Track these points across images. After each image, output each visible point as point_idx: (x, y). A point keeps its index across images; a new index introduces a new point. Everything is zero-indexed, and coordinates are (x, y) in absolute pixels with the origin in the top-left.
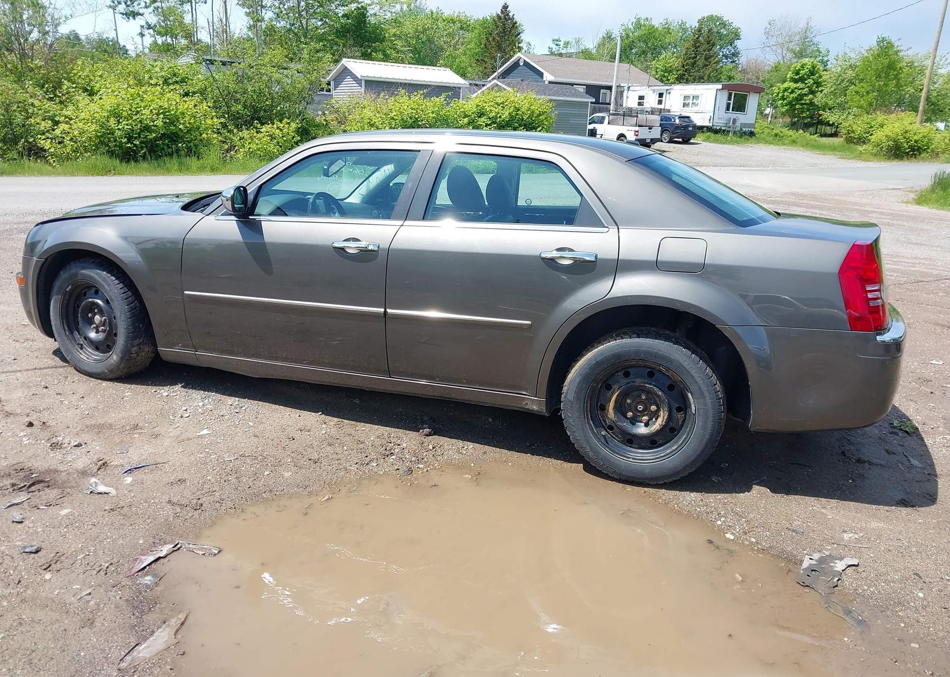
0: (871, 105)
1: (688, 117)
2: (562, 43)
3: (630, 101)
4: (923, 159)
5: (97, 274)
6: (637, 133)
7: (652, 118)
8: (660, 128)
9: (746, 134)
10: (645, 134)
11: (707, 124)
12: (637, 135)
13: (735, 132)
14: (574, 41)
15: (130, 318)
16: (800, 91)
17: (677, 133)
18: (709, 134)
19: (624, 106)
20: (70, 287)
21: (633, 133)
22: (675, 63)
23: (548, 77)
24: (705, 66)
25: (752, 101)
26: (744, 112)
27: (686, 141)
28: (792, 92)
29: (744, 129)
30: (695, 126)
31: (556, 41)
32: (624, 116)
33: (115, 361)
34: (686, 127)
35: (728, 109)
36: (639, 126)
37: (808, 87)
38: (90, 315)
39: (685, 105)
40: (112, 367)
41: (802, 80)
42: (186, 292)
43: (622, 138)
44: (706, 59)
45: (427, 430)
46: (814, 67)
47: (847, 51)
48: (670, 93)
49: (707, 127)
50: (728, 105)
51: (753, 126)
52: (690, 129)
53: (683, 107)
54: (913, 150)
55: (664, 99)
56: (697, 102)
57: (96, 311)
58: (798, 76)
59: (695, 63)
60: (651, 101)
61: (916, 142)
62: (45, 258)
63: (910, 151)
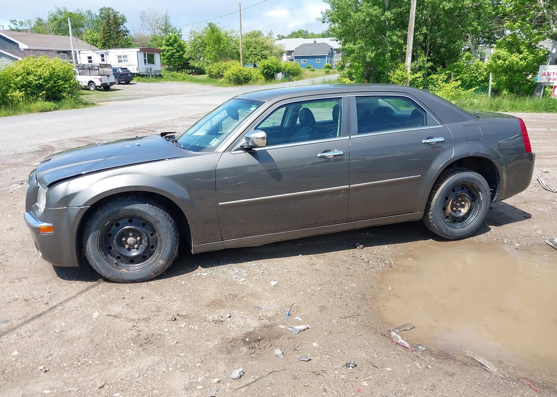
0: (216, 57)
1: (126, 69)
2: (18, 23)
3: (83, 60)
4: (251, 83)
5: (141, 207)
6: (101, 80)
7: (107, 70)
8: (114, 76)
9: (159, 76)
10: (106, 80)
11: (135, 71)
12: (101, 81)
13: (152, 76)
14: (26, 21)
15: (174, 231)
16: (172, 51)
17: (122, 78)
18: (138, 77)
19: (79, 63)
20: (109, 222)
21: (98, 80)
22: (97, 36)
23: (22, 46)
24: (117, 38)
25: (157, 57)
26: (154, 64)
27: (128, 83)
28: (168, 52)
29: (156, 74)
30: (131, 73)
31: (13, 21)
32: (89, 70)
33: (161, 264)
34: (127, 74)
35: (145, 62)
36: (101, 75)
37: (175, 49)
38: (124, 239)
39: (119, 61)
40: (159, 269)
41: (171, 45)
42: (219, 203)
43: (91, 83)
44: (117, 33)
45: (361, 246)
46: (176, 38)
47: (195, 29)
48: (108, 54)
49: (136, 73)
50: (145, 60)
51: (160, 71)
52: (129, 75)
53: (119, 62)
54: (245, 80)
55: (105, 58)
56: (126, 59)
57: (131, 234)
58: (169, 43)
59: (110, 35)
60: (97, 60)
61: (246, 75)
62: (91, 204)
63: (244, 81)
